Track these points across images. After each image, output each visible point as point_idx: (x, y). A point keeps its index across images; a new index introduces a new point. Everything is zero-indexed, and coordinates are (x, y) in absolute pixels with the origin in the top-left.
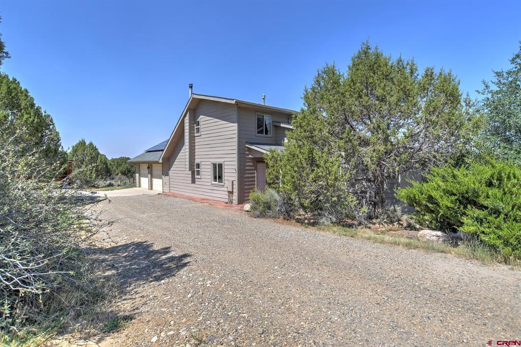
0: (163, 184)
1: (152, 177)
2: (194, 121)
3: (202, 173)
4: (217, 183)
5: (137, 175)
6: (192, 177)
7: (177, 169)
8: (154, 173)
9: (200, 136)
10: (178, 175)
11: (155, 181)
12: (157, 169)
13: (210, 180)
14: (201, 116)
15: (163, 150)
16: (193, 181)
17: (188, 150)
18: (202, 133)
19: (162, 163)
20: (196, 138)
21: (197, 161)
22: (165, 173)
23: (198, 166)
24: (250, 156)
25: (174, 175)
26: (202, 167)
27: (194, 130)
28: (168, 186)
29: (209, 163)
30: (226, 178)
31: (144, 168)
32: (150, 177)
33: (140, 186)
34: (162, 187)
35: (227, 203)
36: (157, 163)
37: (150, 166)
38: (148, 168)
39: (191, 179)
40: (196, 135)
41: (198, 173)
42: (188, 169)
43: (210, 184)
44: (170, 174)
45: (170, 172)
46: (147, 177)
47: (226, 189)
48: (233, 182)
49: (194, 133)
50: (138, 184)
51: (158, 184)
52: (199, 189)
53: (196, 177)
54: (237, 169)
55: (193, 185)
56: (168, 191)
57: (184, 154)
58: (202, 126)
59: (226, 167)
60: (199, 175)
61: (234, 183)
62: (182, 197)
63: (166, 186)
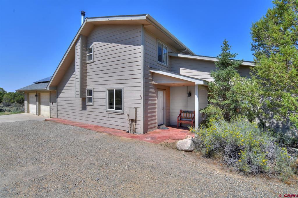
0: (50, 111)
1: (40, 103)
2: (87, 48)
3: (95, 100)
4: (114, 110)
5: (26, 103)
6: (82, 104)
7: (65, 96)
8: (42, 100)
9: (93, 63)
10: (67, 102)
11: (43, 107)
12: (45, 97)
13: (104, 108)
14: (94, 43)
15: (49, 82)
16: (84, 108)
17: (79, 77)
18: (95, 60)
19: (50, 92)
20: (88, 65)
21: (89, 88)
22: (53, 99)
23: (90, 93)
24: (153, 83)
25: (62, 102)
26: (95, 93)
27: (86, 57)
28: (56, 112)
29: (105, 90)
30: (126, 105)
31: (32, 97)
32: (37, 104)
33: (28, 112)
34: (49, 113)
35: (128, 132)
36: (45, 91)
37: (38, 95)
38: (36, 96)
39: (81, 106)
40: (88, 62)
41: (90, 100)
42: (79, 96)
43: (105, 111)
44: (58, 101)
45: (58, 99)
46: (35, 104)
47: (127, 117)
48: (136, 109)
49: (86, 60)
50: (26, 109)
51: (45, 110)
52: (91, 116)
53: (88, 103)
54: (142, 96)
55: (84, 112)
56: (56, 117)
57: (74, 81)
58: (95, 53)
59: (126, 93)
60: (91, 102)
61: (138, 110)
62: (72, 124)
63: (53, 112)
